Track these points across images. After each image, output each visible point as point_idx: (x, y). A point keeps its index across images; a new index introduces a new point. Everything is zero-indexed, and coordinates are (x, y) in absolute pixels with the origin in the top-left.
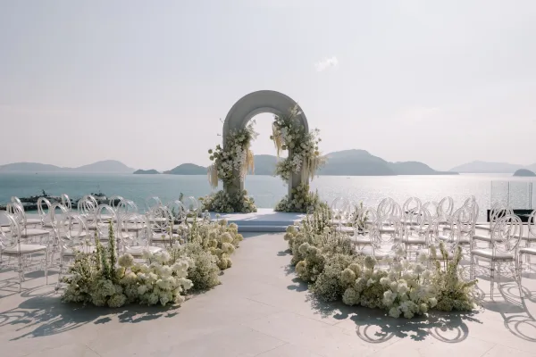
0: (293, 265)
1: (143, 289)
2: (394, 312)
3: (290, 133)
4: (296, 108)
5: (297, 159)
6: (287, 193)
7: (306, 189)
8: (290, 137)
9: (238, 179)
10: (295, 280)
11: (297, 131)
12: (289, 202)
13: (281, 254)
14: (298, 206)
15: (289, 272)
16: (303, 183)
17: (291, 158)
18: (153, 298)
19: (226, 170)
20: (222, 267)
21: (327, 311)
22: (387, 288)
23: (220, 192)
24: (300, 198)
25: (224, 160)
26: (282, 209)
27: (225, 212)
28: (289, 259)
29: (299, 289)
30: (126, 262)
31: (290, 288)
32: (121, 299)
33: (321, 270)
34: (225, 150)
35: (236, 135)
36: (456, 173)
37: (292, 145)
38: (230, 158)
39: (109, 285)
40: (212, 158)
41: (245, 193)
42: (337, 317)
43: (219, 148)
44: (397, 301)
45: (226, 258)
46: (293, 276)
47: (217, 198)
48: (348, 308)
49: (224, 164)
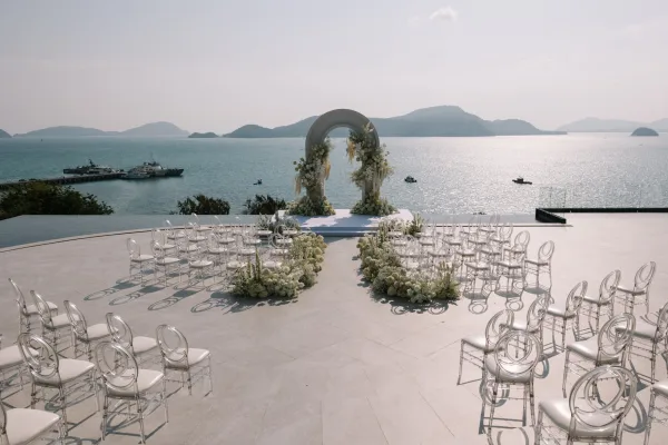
0: (362, 269)
1: (277, 288)
2: (413, 300)
3: (363, 148)
4: (368, 125)
5: (369, 171)
6: (361, 198)
7: (377, 195)
8: (363, 152)
9: (319, 186)
10: (362, 280)
11: (369, 145)
12: (363, 205)
13: (355, 259)
14: (370, 210)
15: (359, 274)
16: (374, 190)
17: (363, 169)
18: (283, 293)
19: (309, 180)
20: (316, 271)
21: (378, 299)
22: (410, 287)
23: (305, 198)
24: (372, 202)
25: (307, 171)
26: (357, 212)
27: (309, 215)
28: (359, 263)
29: (365, 286)
30: (266, 273)
31: (359, 285)
32: (266, 294)
33: (376, 275)
34: (307, 163)
35: (317, 151)
36: (565, 133)
37: (365, 158)
38: (312, 169)
39: (260, 286)
40: (297, 169)
41: (325, 198)
42: (383, 302)
43: (302, 160)
44: (415, 294)
45: (318, 265)
46: (362, 276)
47: (302, 202)
48: (388, 297)
49: (308, 175)
